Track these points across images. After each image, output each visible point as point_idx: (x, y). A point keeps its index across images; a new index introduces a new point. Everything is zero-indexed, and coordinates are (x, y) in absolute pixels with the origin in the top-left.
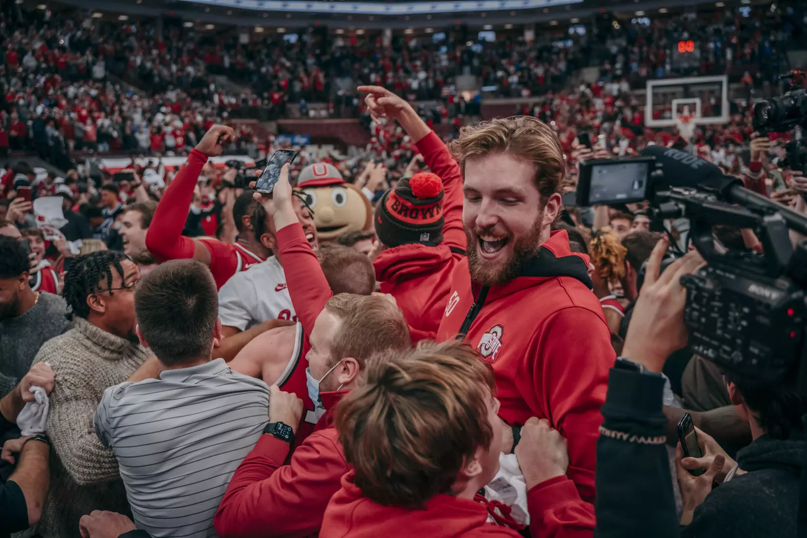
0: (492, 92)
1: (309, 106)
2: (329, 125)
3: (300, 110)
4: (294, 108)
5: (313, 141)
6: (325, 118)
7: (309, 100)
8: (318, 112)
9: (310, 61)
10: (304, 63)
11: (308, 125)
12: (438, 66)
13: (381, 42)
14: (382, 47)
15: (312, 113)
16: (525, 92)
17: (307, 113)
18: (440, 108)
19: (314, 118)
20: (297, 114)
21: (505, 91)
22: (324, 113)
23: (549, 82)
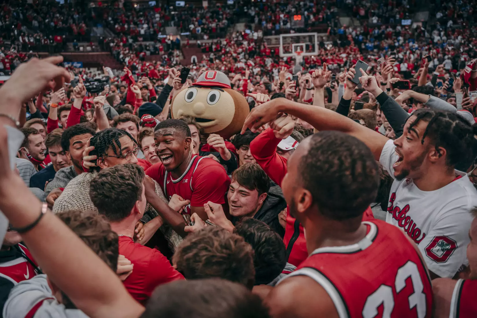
0: (187, 36)
1: (79, 44)
2: (93, 55)
3: (74, 46)
4: (71, 46)
5: (84, 66)
6: (90, 52)
7: (79, 41)
8: (85, 48)
9: (76, 16)
10: (72, 17)
11: (79, 55)
12: (154, 21)
13: (118, 5)
14: (119, 9)
15: (81, 48)
16: (206, 37)
17: (78, 49)
18: (159, 45)
19: (83, 52)
20: (72, 49)
21: (195, 36)
22: (89, 48)
23: (218, 31)
